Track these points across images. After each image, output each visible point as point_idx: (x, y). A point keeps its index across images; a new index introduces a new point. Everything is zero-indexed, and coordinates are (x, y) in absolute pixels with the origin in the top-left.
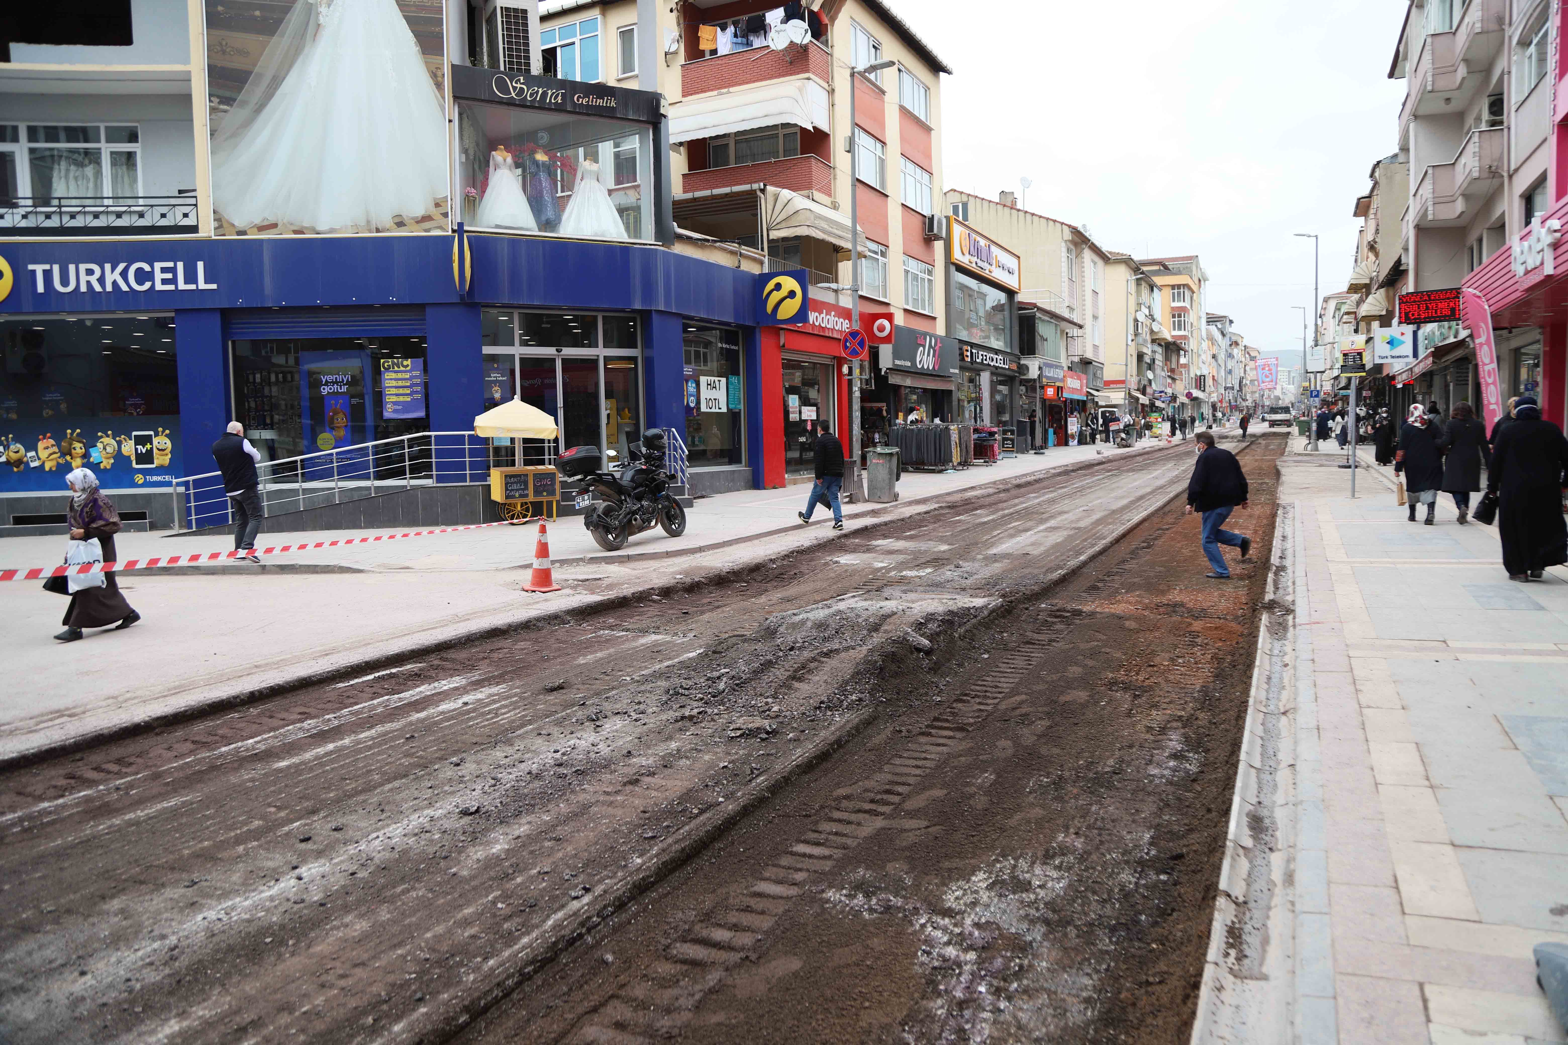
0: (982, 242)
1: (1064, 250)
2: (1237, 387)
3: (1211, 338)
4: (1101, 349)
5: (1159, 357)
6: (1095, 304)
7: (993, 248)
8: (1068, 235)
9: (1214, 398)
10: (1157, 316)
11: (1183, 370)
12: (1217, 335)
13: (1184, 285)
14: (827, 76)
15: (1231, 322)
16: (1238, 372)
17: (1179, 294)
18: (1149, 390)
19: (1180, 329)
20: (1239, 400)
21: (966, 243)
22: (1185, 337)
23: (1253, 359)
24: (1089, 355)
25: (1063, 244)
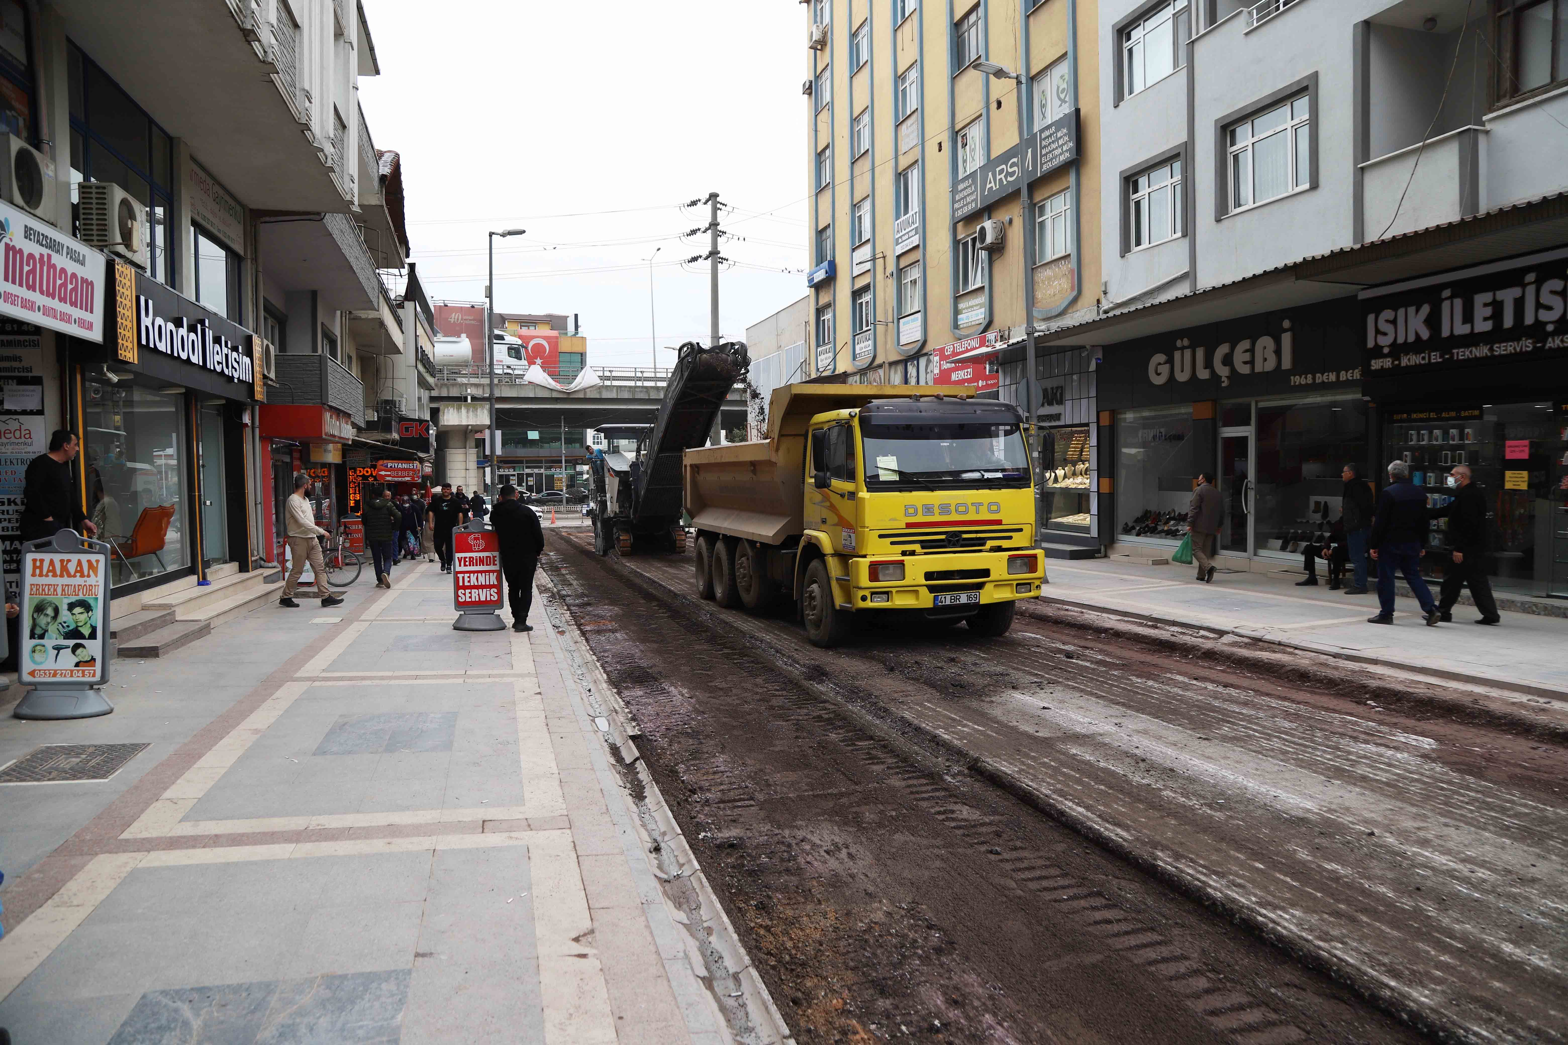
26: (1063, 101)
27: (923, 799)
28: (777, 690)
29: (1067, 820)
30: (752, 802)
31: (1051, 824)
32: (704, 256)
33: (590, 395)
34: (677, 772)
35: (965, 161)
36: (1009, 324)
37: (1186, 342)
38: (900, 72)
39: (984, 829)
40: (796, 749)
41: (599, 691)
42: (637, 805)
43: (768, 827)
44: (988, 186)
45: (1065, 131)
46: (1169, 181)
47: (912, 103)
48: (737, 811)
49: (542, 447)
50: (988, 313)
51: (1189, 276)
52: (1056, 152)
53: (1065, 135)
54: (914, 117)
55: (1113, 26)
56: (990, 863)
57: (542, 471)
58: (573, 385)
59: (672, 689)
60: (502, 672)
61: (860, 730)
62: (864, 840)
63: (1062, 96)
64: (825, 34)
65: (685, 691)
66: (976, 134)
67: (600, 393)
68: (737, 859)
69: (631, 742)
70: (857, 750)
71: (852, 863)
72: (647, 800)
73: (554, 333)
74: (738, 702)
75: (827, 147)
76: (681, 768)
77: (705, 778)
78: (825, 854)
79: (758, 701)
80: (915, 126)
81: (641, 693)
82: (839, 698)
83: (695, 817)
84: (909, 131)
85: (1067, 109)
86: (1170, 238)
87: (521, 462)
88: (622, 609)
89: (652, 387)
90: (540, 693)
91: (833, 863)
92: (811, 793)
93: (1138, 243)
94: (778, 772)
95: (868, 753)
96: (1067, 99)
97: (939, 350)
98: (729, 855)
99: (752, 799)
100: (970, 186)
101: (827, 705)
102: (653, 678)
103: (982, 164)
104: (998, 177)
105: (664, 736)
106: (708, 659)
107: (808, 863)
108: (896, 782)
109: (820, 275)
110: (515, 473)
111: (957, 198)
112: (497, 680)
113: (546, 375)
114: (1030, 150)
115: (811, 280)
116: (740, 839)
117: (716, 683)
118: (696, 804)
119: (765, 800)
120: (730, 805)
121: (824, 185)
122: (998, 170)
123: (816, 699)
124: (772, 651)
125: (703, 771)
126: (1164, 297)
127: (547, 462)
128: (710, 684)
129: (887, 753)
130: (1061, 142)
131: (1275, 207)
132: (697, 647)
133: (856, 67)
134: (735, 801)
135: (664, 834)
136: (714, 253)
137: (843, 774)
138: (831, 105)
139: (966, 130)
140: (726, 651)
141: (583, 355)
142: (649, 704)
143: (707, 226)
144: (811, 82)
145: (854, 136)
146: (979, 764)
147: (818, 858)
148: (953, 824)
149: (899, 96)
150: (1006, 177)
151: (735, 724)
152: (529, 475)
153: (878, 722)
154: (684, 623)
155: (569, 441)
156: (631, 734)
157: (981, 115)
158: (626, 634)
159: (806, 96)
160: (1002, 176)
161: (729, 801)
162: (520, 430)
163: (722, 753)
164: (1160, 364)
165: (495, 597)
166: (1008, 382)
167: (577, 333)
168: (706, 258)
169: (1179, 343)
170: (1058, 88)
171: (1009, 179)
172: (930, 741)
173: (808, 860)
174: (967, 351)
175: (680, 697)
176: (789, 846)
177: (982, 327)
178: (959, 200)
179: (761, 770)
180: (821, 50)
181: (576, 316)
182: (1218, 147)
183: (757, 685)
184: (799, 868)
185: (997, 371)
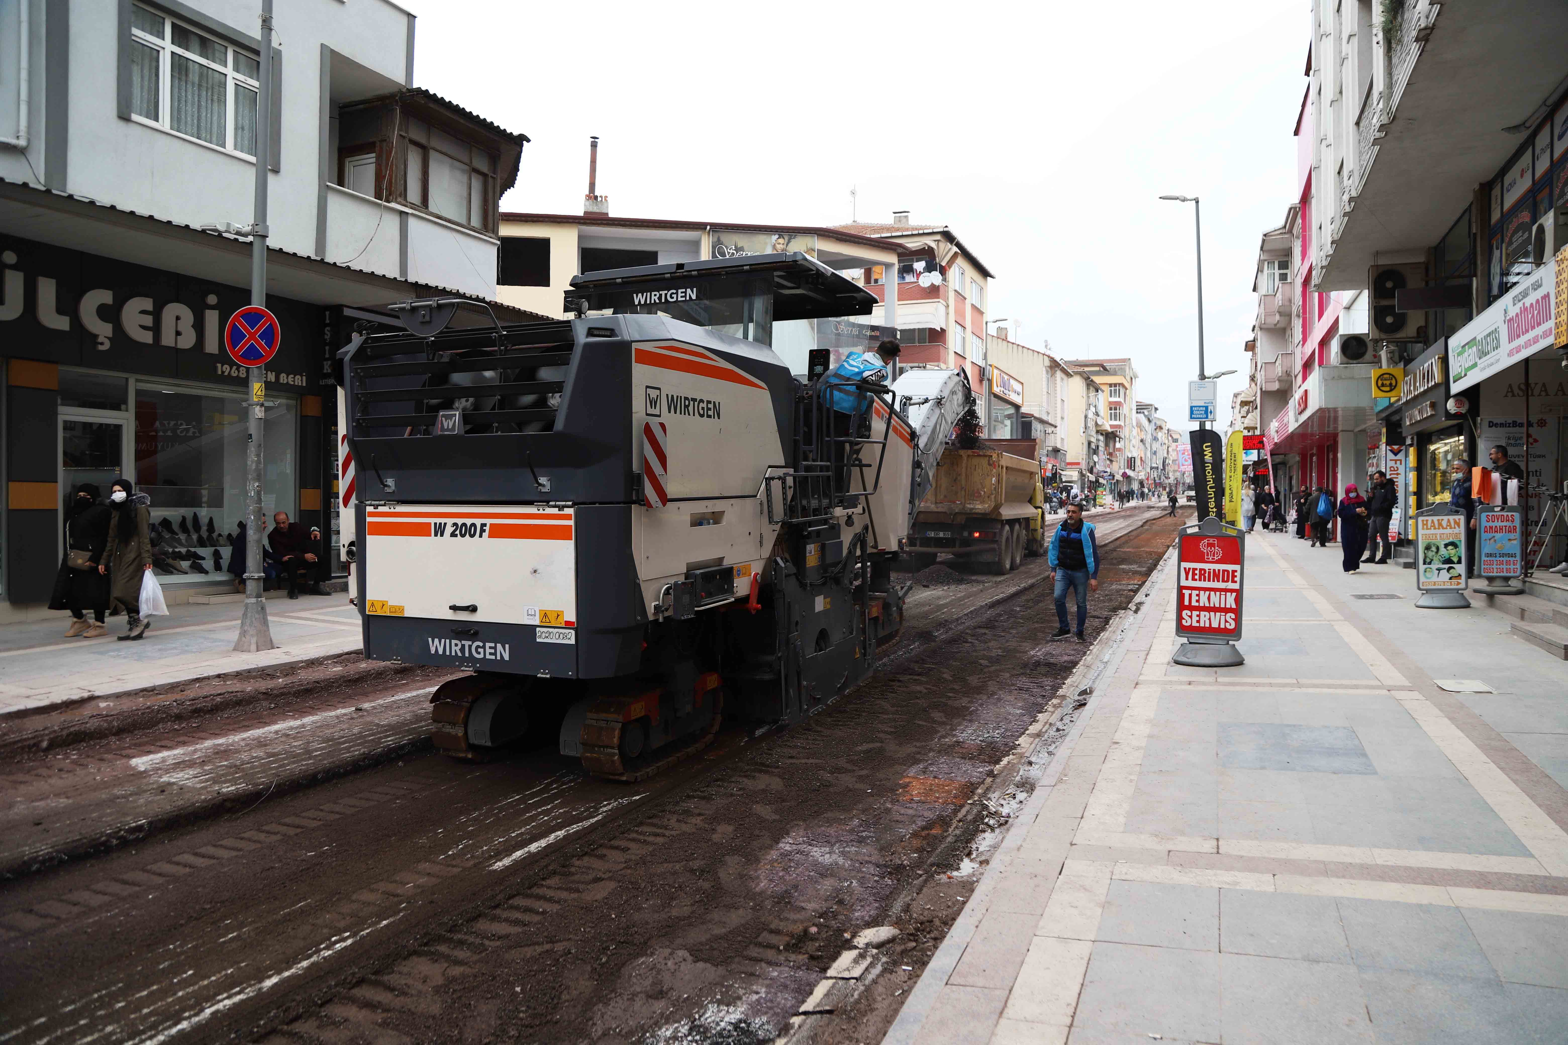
0: (1006, 377)
1: (1044, 372)
2: (1161, 467)
3: (1139, 425)
4: (1065, 441)
5: (1102, 444)
6: (1063, 409)
7: (1012, 381)
8: (1047, 362)
9: (1142, 476)
10: (1101, 413)
11: (1118, 453)
12: (1145, 422)
13: (1119, 384)
14: (946, 299)
15: (1156, 409)
16: (1162, 453)
17: (1115, 390)
18: (1095, 470)
19: (1116, 420)
20: (1163, 478)
21: (999, 381)
22: (1120, 426)
23: (1176, 441)
24: (1059, 446)
25: (1044, 369)
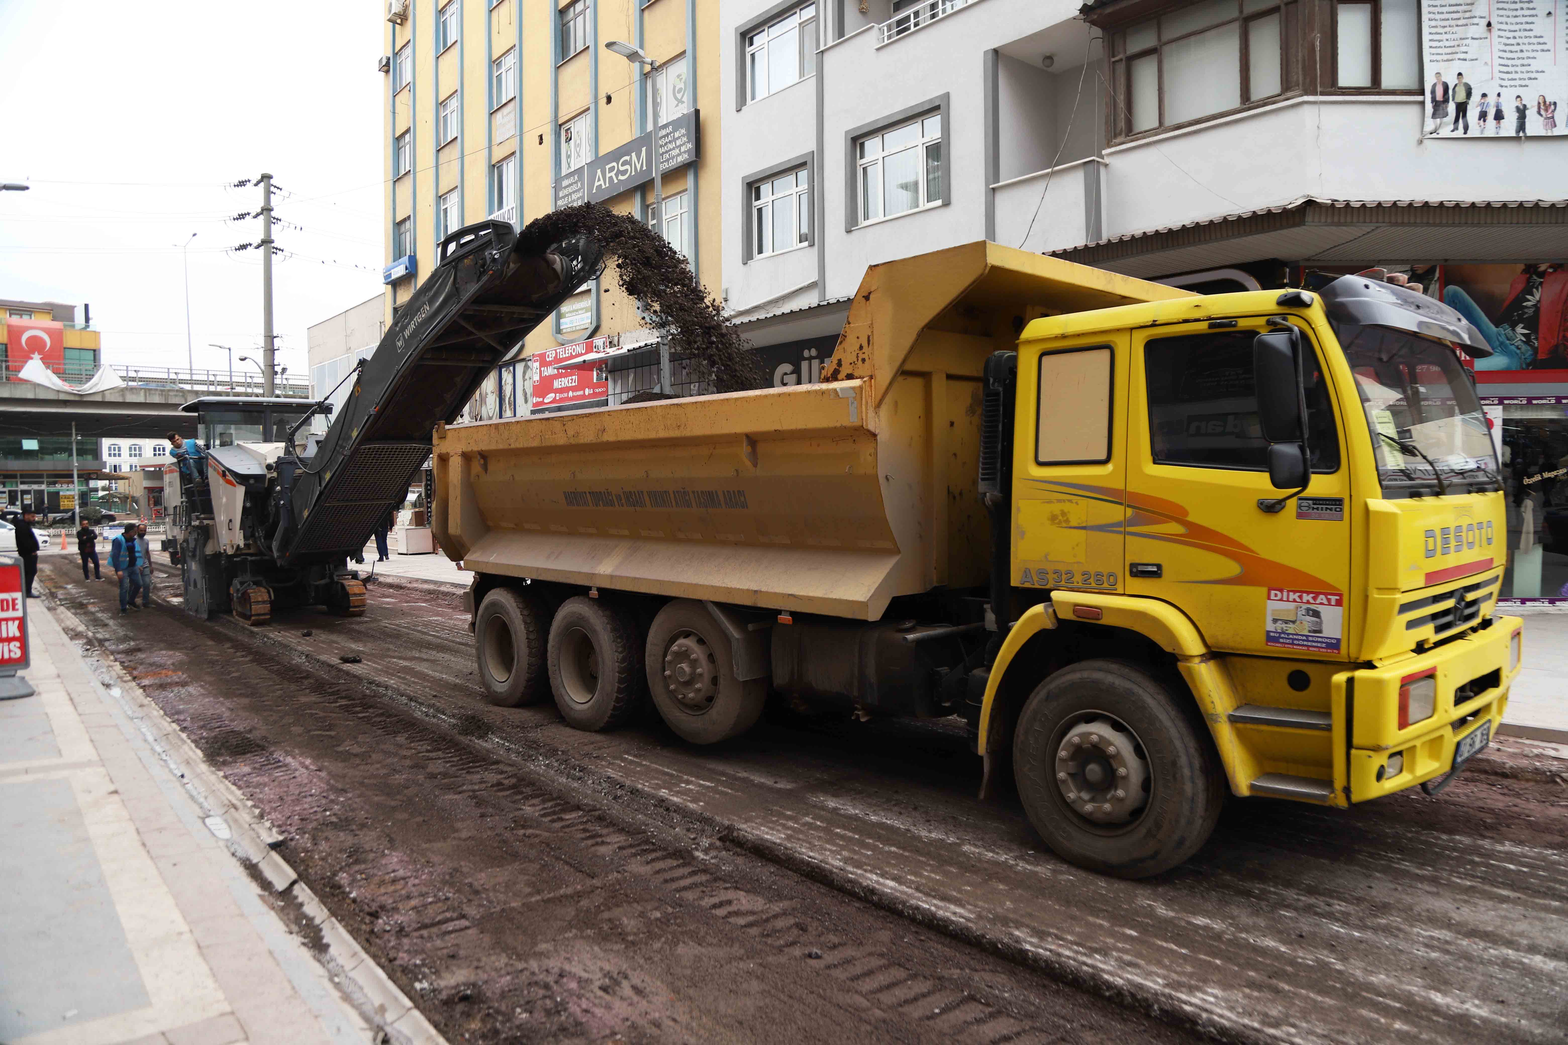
26: (680, 101)
27: (685, 888)
28: (428, 751)
29: (880, 900)
30: (464, 923)
31: (857, 905)
32: (255, 244)
33: (109, 398)
34: (340, 887)
35: (569, 157)
36: (618, 329)
37: (814, 352)
38: (494, 57)
39: (780, 924)
40: (489, 833)
41: (198, 776)
42: (319, 961)
43: (504, 959)
44: (597, 184)
45: (683, 131)
46: (794, 190)
47: (509, 90)
48: (451, 939)
49: (42, 459)
50: (594, 317)
51: (817, 285)
52: (674, 153)
53: (683, 136)
54: (511, 106)
55: (736, 29)
56: (818, 974)
57: (43, 487)
58: (87, 386)
59: (289, 760)
60: (46, 762)
61: (559, 798)
62: (642, 961)
63: (679, 96)
64: (406, 8)
65: (308, 762)
66: (581, 128)
67: (123, 396)
68: (483, 1020)
69: (274, 855)
70: (568, 826)
71: (644, 1002)
72: (332, 950)
73: (57, 325)
74: (385, 771)
75: (408, 131)
76: (343, 878)
77: (382, 890)
78: (600, 993)
79: (412, 767)
80: (512, 115)
81: (247, 769)
82: (513, 756)
83: (395, 959)
84: (505, 121)
85: (686, 109)
86: (795, 247)
87: (14, 476)
88: (187, 655)
89: (189, 391)
90: (116, 792)
91: (620, 1008)
92: (538, 898)
93: (760, 251)
94: (481, 871)
95: (585, 830)
96: (685, 99)
97: (539, 355)
98: (468, 1015)
99: (463, 916)
100: (576, 183)
101: (501, 767)
102: (258, 746)
103: (589, 161)
104: (608, 175)
105: (301, 831)
106: (322, 714)
107: (586, 1011)
108: (637, 867)
109: (399, 271)
110: (6, 489)
111: (561, 194)
112: (41, 776)
113: (49, 372)
114: (644, 149)
115: (387, 276)
116: (474, 985)
117: (346, 747)
118: (386, 936)
119: (482, 917)
120: (435, 930)
121: (402, 172)
122: (607, 167)
123: (484, 760)
124: (404, 700)
125: (376, 880)
126: (786, 308)
127: (49, 476)
128: (340, 749)
129: (607, 827)
130: (678, 142)
131: (907, 219)
132: (303, 699)
133: (443, 47)
134: (440, 923)
135: (382, 1009)
136: (267, 242)
137: (567, 863)
138: (412, 87)
139: (571, 124)
140: (344, 702)
141: (95, 352)
142: (265, 785)
143: (259, 210)
144: (389, 59)
145: (440, 122)
146: (735, 834)
147: (597, 1001)
148: (741, 921)
149: (494, 82)
150: (617, 175)
151: (393, 803)
152: (24, 492)
153: (576, 785)
154: (276, 668)
155: (80, 453)
156: (270, 840)
157: (588, 109)
158: (201, 686)
159: (382, 74)
160: (613, 174)
161: (433, 925)
162: (11, 438)
163: (392, 848)
164: (786, 374)
165: (17, 653)
166: (618, 390)
167: (87, 326)
168: (258, 247)
169: (806, 353)
170: (674, 87)
171: (621, 178)
172: (655, 806)
173: (584, 1006)
174: (572, 357)
175: (304, 770)
176: (547, 986)
177: (589, 332)
178: (563, 197)
179: (456, 870)
180: (401, 24)
181: (86, 306)
182: (849, 157)
183: (401, 746)
184: (578, 1024)
185: (606, 379)
